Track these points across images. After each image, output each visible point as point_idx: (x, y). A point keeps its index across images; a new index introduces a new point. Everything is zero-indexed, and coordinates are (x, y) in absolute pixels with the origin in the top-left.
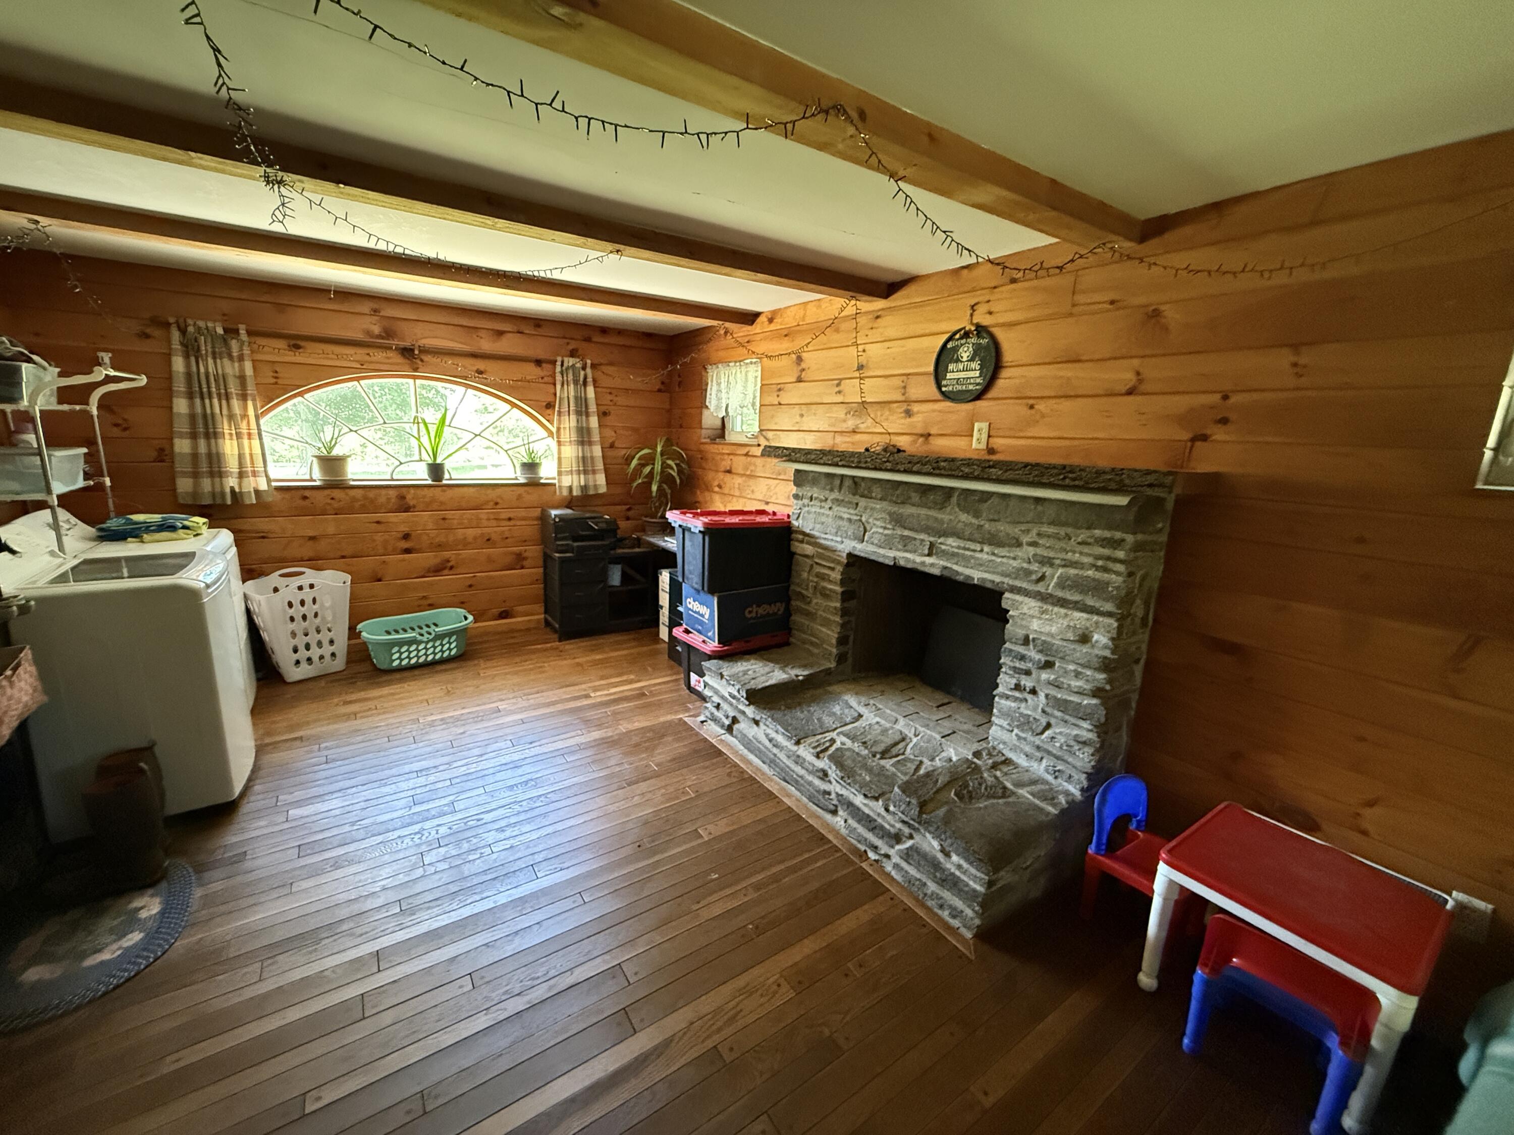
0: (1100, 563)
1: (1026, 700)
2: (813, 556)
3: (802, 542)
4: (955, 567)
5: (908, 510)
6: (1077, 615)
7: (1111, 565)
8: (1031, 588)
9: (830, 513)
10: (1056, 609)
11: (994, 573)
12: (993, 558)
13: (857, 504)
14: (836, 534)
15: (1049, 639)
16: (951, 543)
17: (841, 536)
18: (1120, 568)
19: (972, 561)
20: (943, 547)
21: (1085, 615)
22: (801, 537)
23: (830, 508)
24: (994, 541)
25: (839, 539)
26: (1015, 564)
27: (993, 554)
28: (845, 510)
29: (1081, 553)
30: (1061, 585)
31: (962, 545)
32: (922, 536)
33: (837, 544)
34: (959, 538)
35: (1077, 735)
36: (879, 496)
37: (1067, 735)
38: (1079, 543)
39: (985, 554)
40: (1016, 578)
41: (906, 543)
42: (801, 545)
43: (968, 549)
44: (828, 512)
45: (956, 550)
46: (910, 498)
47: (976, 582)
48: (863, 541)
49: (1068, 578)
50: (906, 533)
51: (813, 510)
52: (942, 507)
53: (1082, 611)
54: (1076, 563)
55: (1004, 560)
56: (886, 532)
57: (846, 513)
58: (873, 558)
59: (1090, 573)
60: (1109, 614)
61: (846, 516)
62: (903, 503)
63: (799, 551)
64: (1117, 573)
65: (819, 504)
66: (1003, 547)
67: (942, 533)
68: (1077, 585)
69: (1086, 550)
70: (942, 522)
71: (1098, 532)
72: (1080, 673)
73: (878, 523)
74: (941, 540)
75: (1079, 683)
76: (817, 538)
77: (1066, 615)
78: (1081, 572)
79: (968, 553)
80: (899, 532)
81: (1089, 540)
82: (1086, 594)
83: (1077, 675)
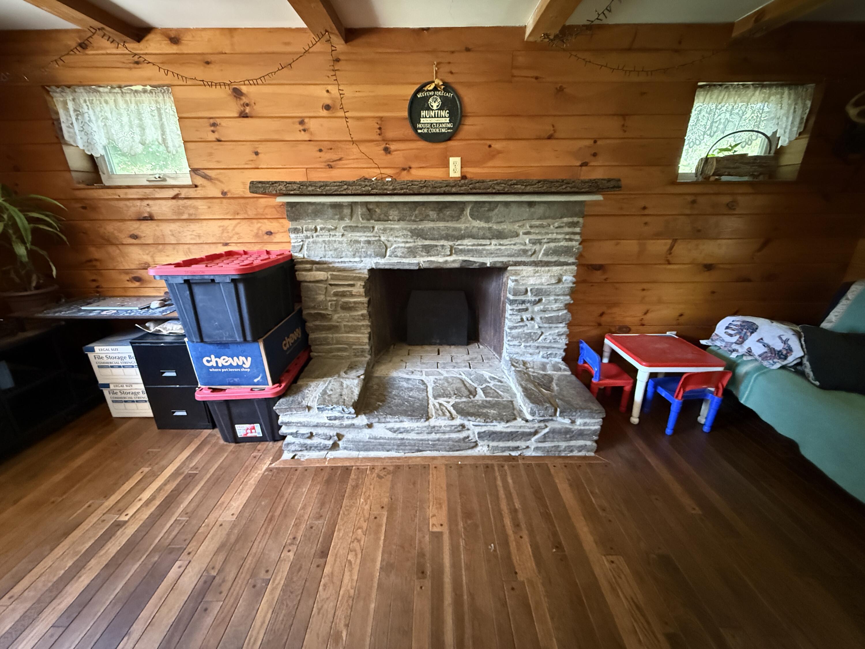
0: (567, 237)
1: (527, 325)
2: (326, 280)
3: (310, 270)
4: (472, 259)
5: (427, 225)
6: (555, 268)
7: (573, 237)
8: (528, 260)
9: (344, 239)
10: (543, 269)
11: (503, 256)
12: (499, 247)
13: (373, 228)
14: (354, 256)
15: (540, 287)
16: (468, 243)
17: (360, 257)
18: (578, 237)
19: (485, 252)
20: (460, 247)
21: (559, 268)
22: (308, 266)
23: (343, 235)
24: (500, 235)
25: (357, 259)
26: (516, 247)
27: (500, 245)
28: (361, 234)
29: (557, 233)
30: (546, 254)
31: (476, 243)
32: (442, 242)
33: (355, 264)
34: (474, 238)
35: (558, 332)
36: (396, 218)
37: (553, 335)
38: (557, 228)
39: (493, 245)
40: (518, 256)
41: (428, 250)
42: (309, 273)
43: (481, 245)
44: (340, 239)
45: (470, 247)
46: (428, 215)
47: (488, 265)
48: (385, 256)
49: (551, 249)
50: (427, 242)
51: (320, 239)
52: (458, 218)
53: (558, 265)
54: (555, 239)
55: (508, 247)
56: (408, 245)
57: (362, 237)
58: (396, 267)
59: (562, 244)
60: (573, 264)
61: (363, 239)
62: (421, 220)
63: (308, 279)
64: (576, 241)
65: (327, 233)
66: (506, 238)
67: (460, 237)
68: (556, 252)
69: (559, 230)
70: (460, 229)
71: (565, 220)
72: (557, 299)
73: (399, 239)
74: (459, 242)
75: (557, 305)
76: (331, 263)
77: (549, 271)
78: (557, 244)
79: (480, 248)
80: (420, 243)
81: (562, 225)
82: (561, 255)
83: (556, 301)
